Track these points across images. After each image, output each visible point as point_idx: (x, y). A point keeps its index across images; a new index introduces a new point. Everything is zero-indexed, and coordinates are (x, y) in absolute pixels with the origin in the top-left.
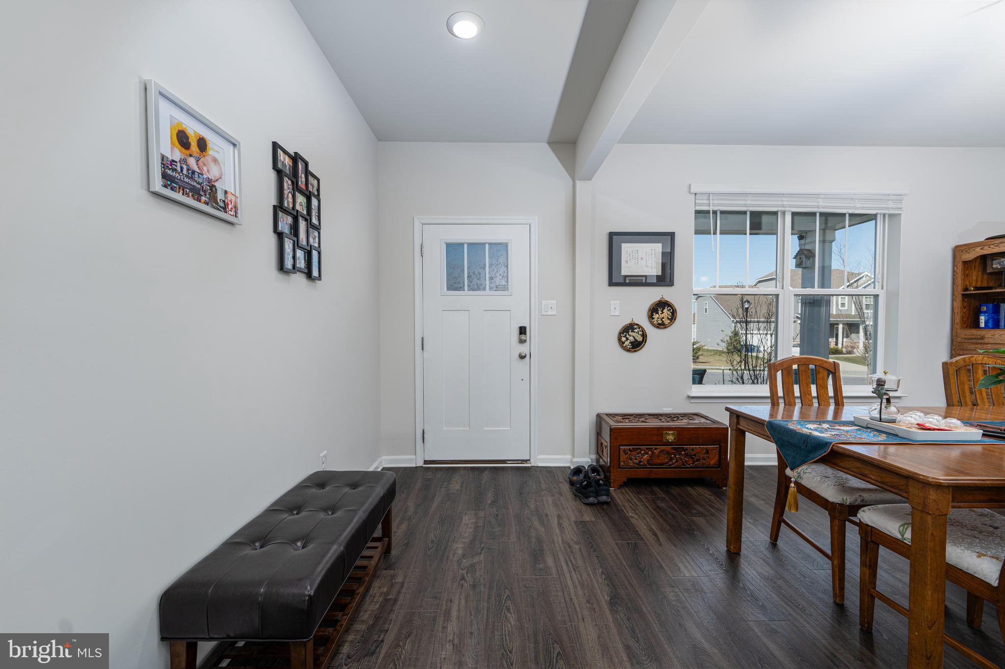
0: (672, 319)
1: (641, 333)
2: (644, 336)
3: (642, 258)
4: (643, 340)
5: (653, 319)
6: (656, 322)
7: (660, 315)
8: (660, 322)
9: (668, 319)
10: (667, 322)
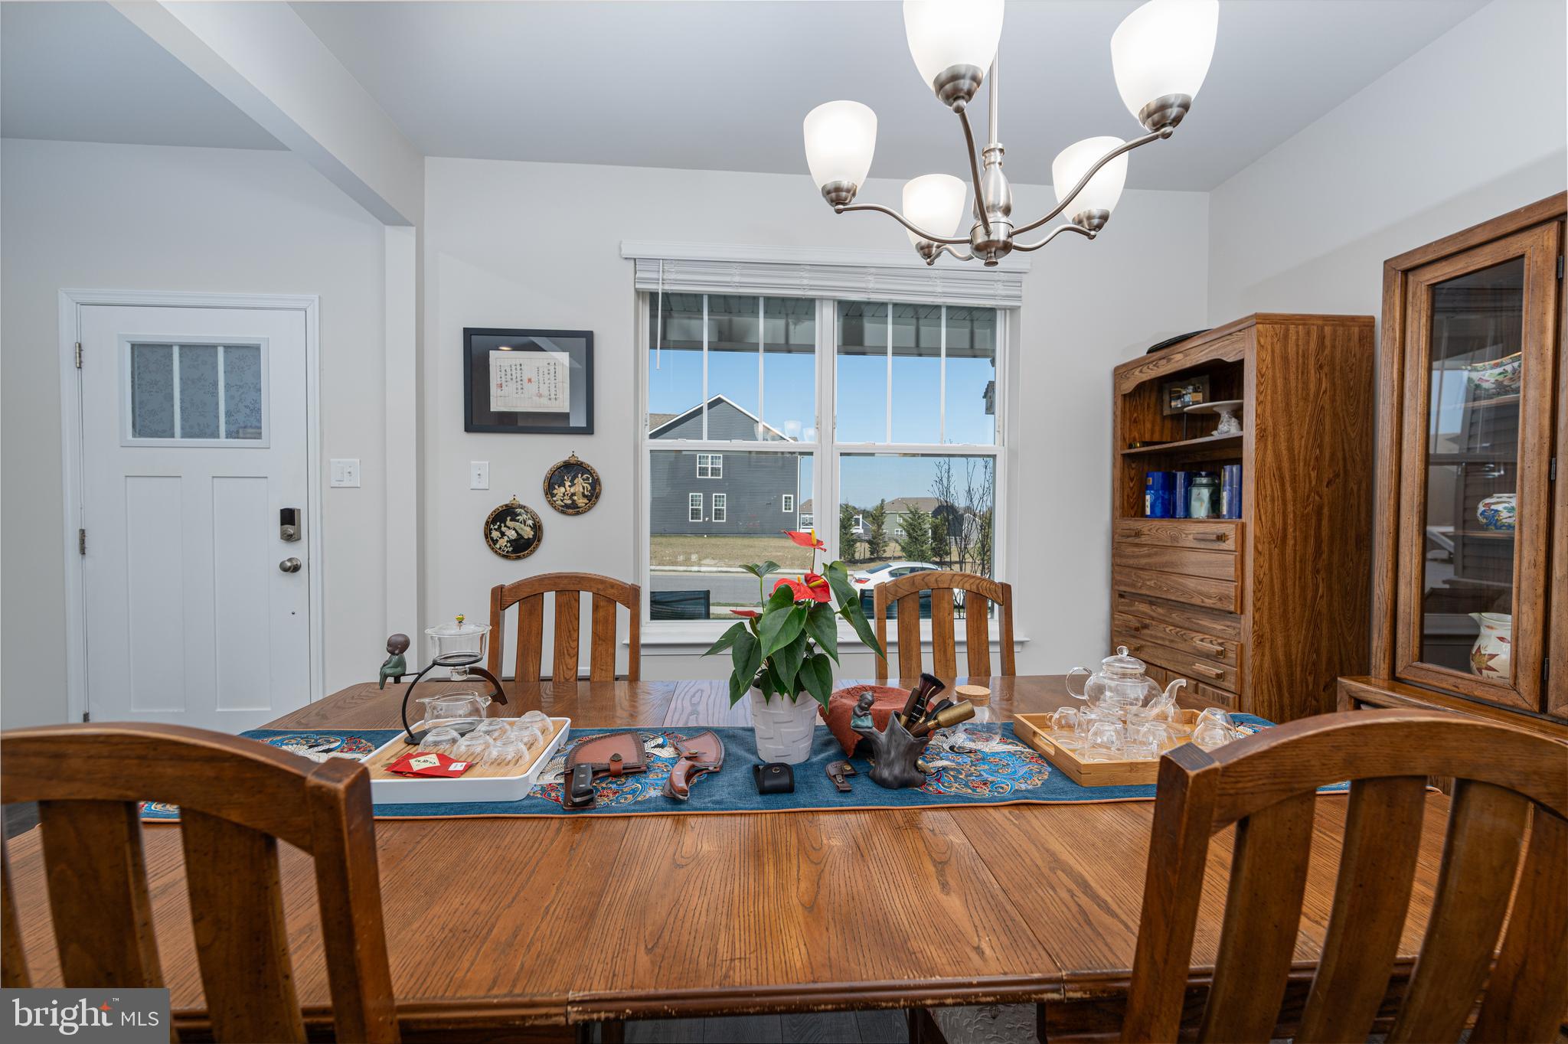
0: (592, 495)
1: (530, 522)
2: (537, 528)
3: (530, 380)
4: (535, 536)
5: (553, 495)
6: (559, 502)
7: (568, 488)
8: (569, 502)
9: (584, 496)
10: (581, 502)
